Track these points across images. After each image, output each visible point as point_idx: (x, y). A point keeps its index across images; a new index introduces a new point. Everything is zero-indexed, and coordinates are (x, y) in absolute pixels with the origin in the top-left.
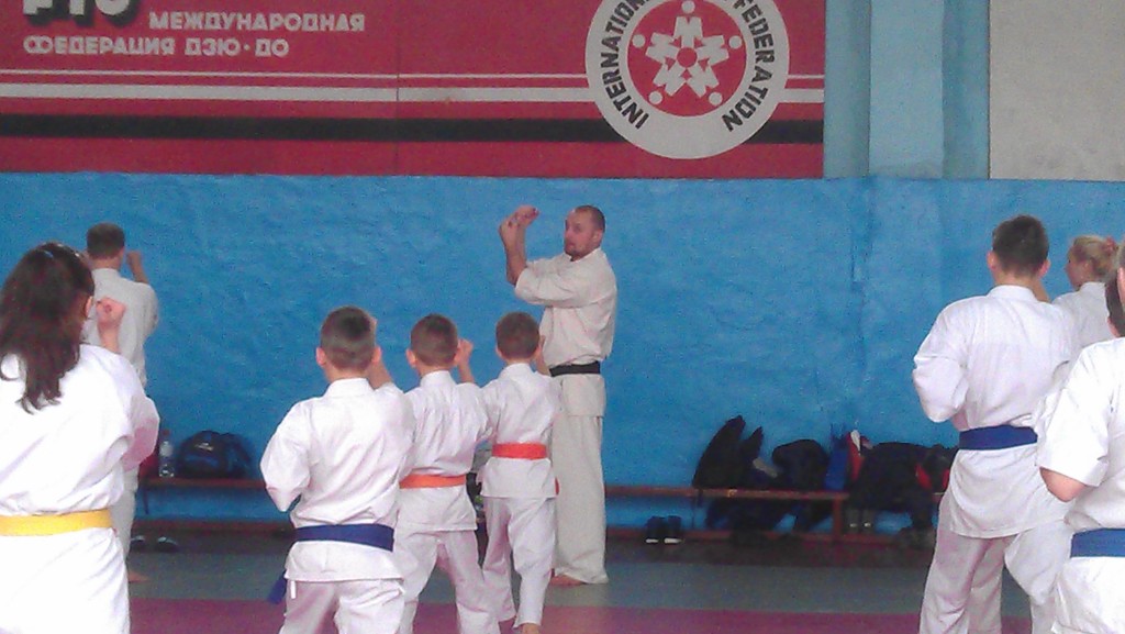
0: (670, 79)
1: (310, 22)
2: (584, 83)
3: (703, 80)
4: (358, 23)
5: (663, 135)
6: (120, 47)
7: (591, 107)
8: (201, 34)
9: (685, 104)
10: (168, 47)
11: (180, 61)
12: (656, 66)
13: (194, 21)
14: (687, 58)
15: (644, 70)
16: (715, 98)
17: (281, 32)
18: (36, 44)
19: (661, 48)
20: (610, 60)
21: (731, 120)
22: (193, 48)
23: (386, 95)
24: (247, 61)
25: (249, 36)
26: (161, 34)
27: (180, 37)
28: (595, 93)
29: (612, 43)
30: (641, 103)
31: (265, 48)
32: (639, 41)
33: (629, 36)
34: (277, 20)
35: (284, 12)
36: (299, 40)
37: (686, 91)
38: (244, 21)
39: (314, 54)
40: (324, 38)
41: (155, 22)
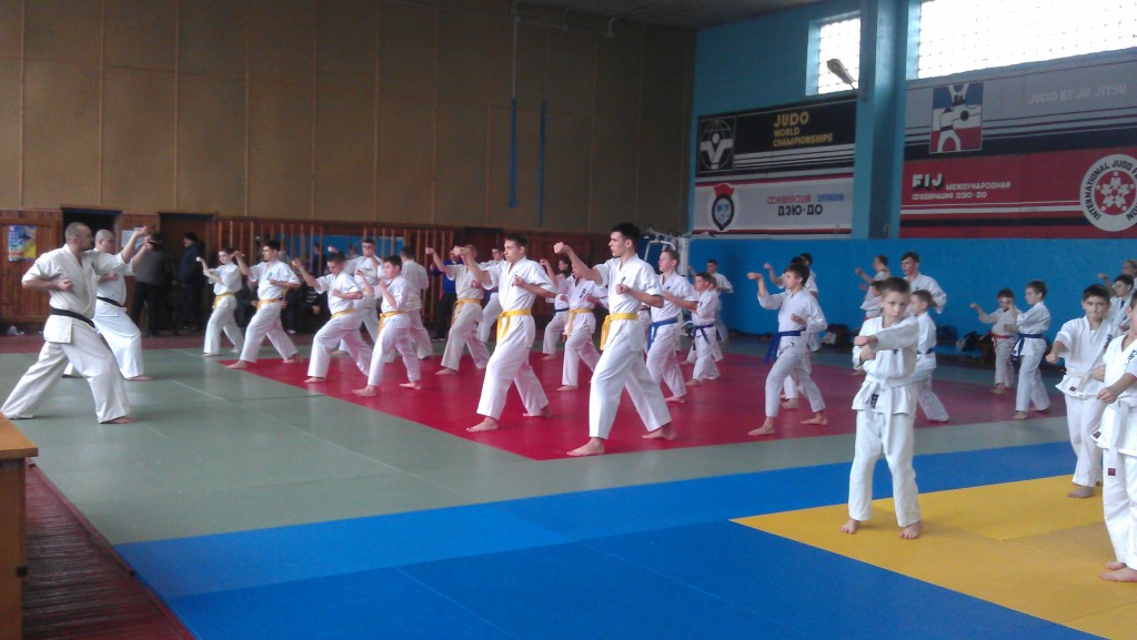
0: (1109, 201)
1: (994, 185)
2: (1079, 204)
3: (1120, 201)
4: (1008, 185)
5: (1107, 223)
6: (938, 196)
7: (1081, 212)
8: (961, 191)
9: (1114, 210)
10: (951, 196)
11: (954, 200)
12: (1104, 196)
13: (959, 186)
14: (1115, 193)
15: (1100, 198)
16: (1124, 208)
17: (984, 189)
18: (916, 197)
19: (1106, 190)
20: (1088, 195)
21: (1130, 216)
22: (959, 196)
23: (1016, 210)
24: (974, 200)
25: (974, 191)
26: (949, 192)
27: (955, 192)
28: (1083, 208)
29: (1089, 188)
30: (1099, 212)
31: (980, 195)
32: (1099, 187)
33: (1095, 186)
34: (984, 185)
35: (985, 182)
36: (989, 192)
37: (1114, 205)
38: (974, 186)
39: (995, 197)
40: (998, 190)
41: (948, 187)
